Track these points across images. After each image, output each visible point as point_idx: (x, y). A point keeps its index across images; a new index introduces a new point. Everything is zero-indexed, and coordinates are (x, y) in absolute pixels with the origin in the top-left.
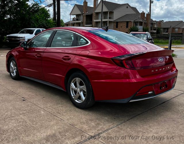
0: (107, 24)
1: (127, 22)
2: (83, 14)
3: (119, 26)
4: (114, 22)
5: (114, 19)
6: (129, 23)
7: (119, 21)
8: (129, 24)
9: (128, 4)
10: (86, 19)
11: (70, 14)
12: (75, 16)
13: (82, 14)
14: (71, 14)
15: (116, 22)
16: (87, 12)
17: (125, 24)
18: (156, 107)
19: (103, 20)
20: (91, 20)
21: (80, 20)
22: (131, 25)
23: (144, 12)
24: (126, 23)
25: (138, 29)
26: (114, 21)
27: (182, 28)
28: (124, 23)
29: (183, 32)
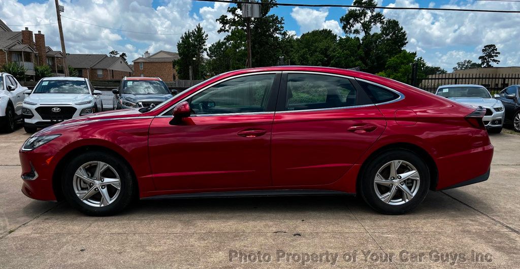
22: (4, 60)
23: (29, 30)
25: (24, 69)
27: (110, 70)
29: (113, 77)
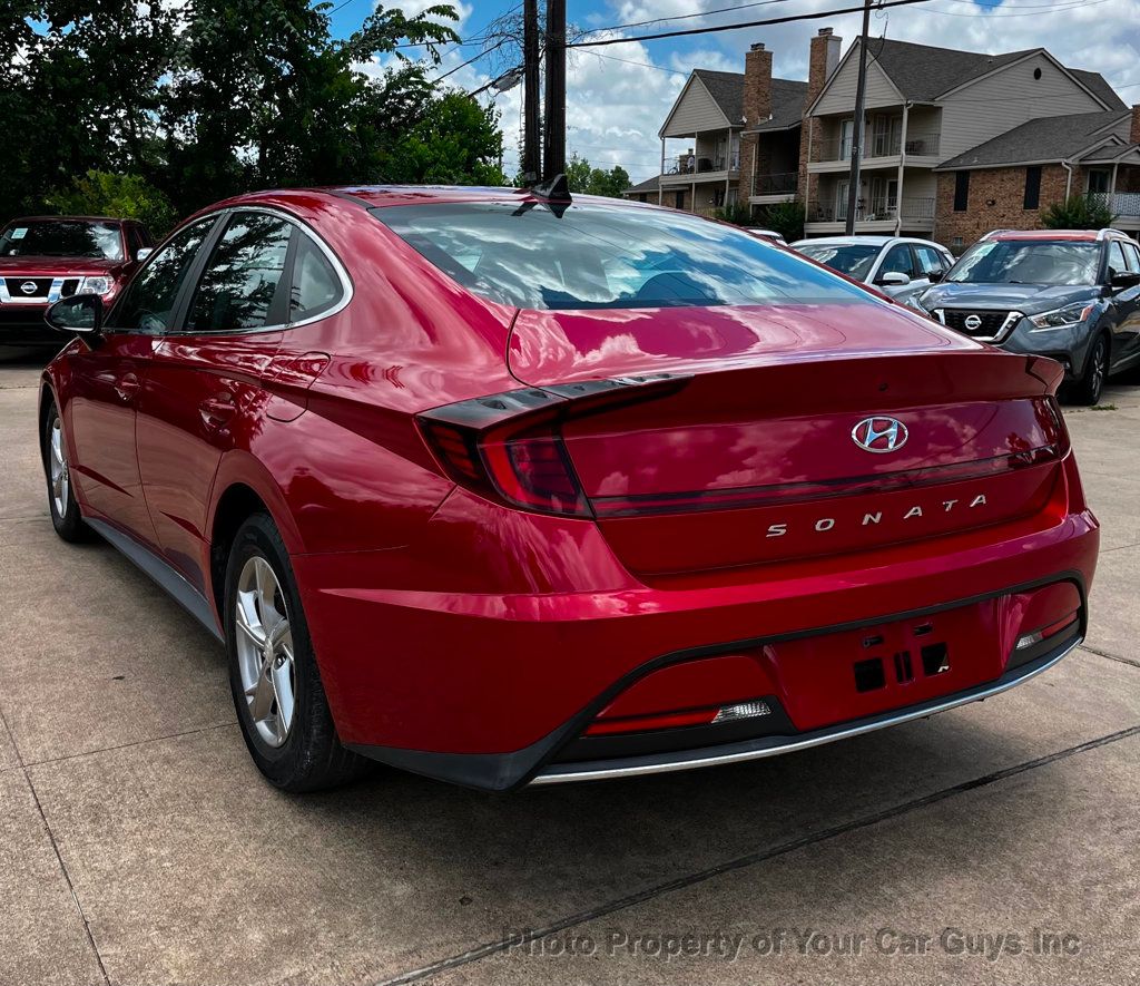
0: (894, 186)
1: (1034, 173)
2: (744, 127)
3: (975, 201)
4: (939, 173)
5: (945, 156)
6: (1045, 177)
7: (975, 164)
8: (1047, 184)
9: (1042, 54)
10: (760, 160)
11: (663, 134)
12: (691, 143)
13: (736, 131)
14: (668, 133)
15: (959, 172)
16: (764, 114)
17: (1018, 185)
18: (887, 815)
19: (867, 163)
20: (793, 163)
21: (722, 168)
22: (1061, 190)
24: (1022, 178)
25: (1108, 214)
26: (940, 166)
28: (1013, 174)
